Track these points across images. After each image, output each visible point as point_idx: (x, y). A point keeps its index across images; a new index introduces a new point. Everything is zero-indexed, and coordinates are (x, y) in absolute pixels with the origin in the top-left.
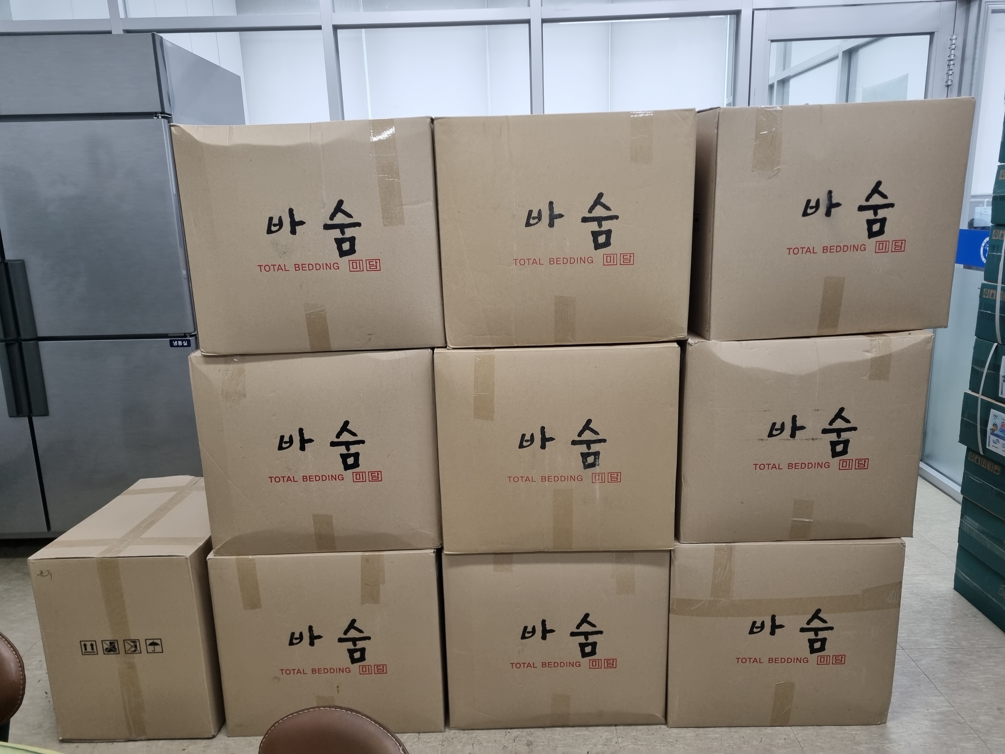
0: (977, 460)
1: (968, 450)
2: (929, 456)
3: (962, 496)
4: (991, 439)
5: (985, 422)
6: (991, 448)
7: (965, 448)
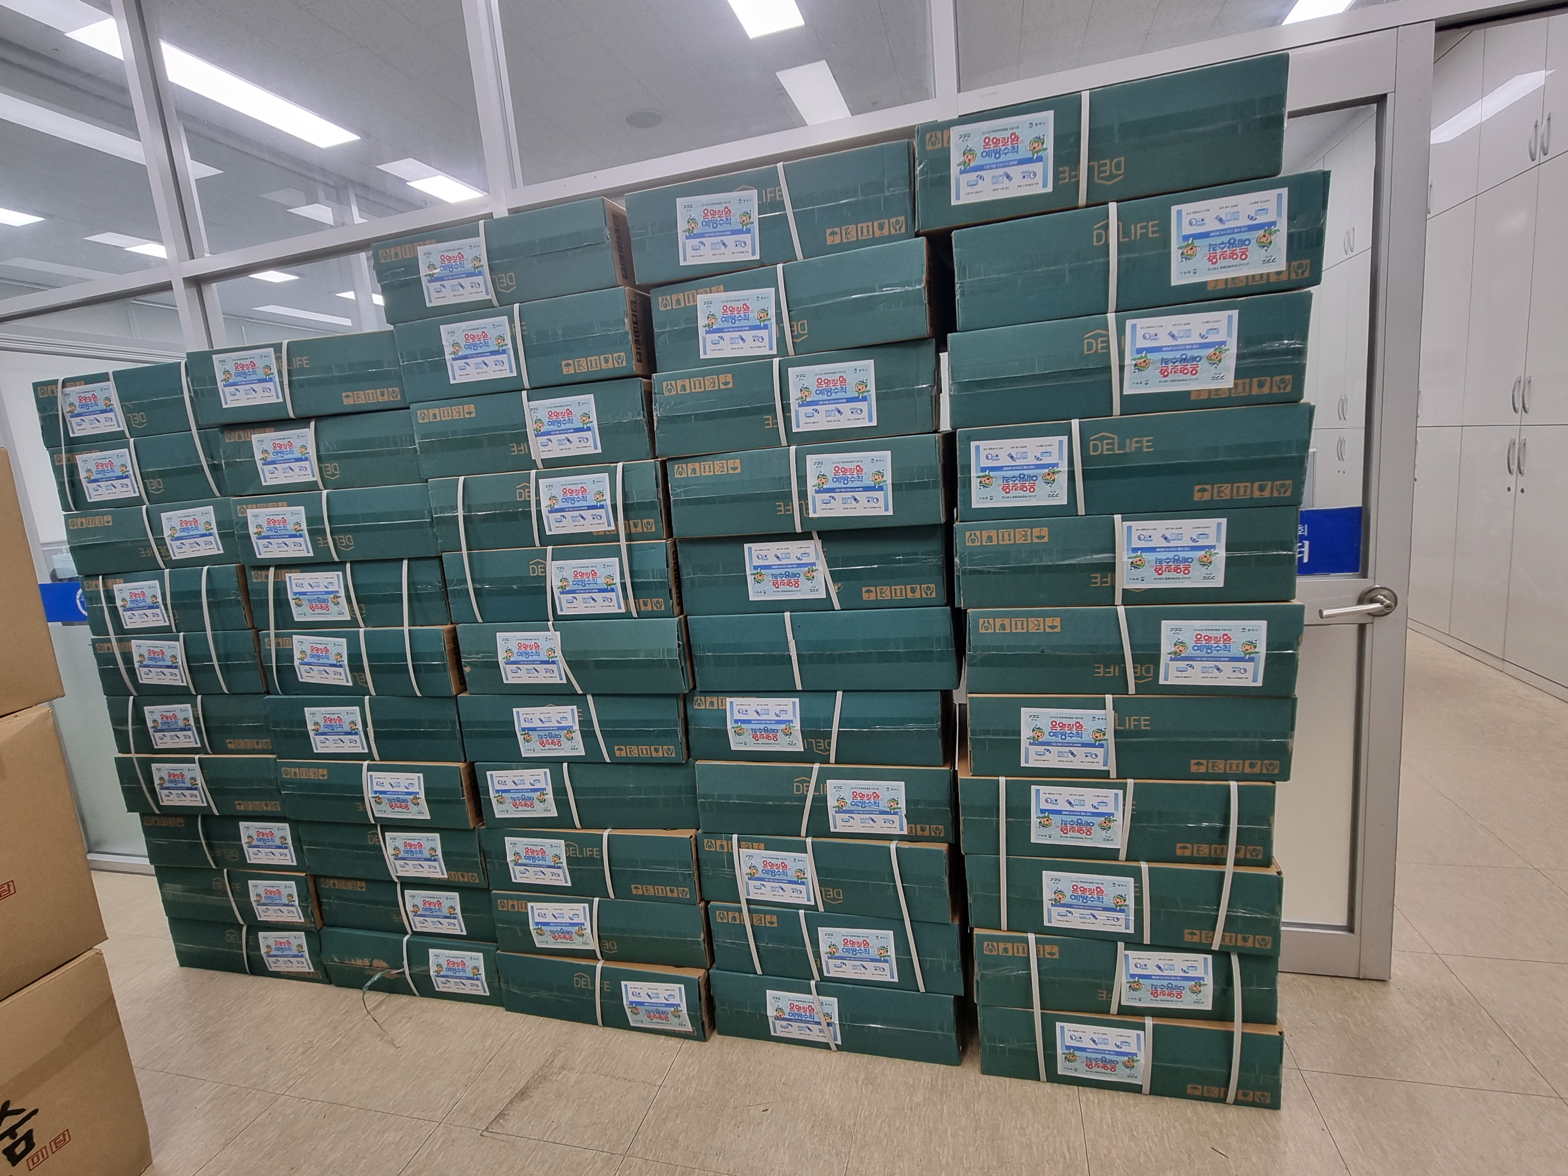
0: (156, 822)
1: (142, 815)
2: (99, 843)
3: (153, 866)
4: (162, 794)
5: (150, 781)
6: (165, 803)
7: (136, 816)
